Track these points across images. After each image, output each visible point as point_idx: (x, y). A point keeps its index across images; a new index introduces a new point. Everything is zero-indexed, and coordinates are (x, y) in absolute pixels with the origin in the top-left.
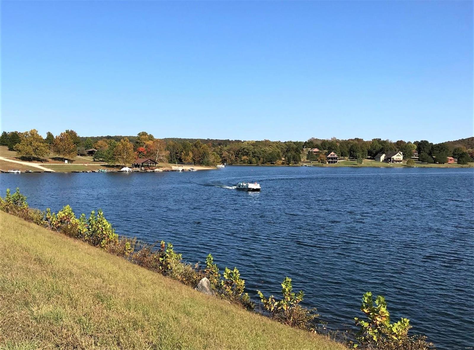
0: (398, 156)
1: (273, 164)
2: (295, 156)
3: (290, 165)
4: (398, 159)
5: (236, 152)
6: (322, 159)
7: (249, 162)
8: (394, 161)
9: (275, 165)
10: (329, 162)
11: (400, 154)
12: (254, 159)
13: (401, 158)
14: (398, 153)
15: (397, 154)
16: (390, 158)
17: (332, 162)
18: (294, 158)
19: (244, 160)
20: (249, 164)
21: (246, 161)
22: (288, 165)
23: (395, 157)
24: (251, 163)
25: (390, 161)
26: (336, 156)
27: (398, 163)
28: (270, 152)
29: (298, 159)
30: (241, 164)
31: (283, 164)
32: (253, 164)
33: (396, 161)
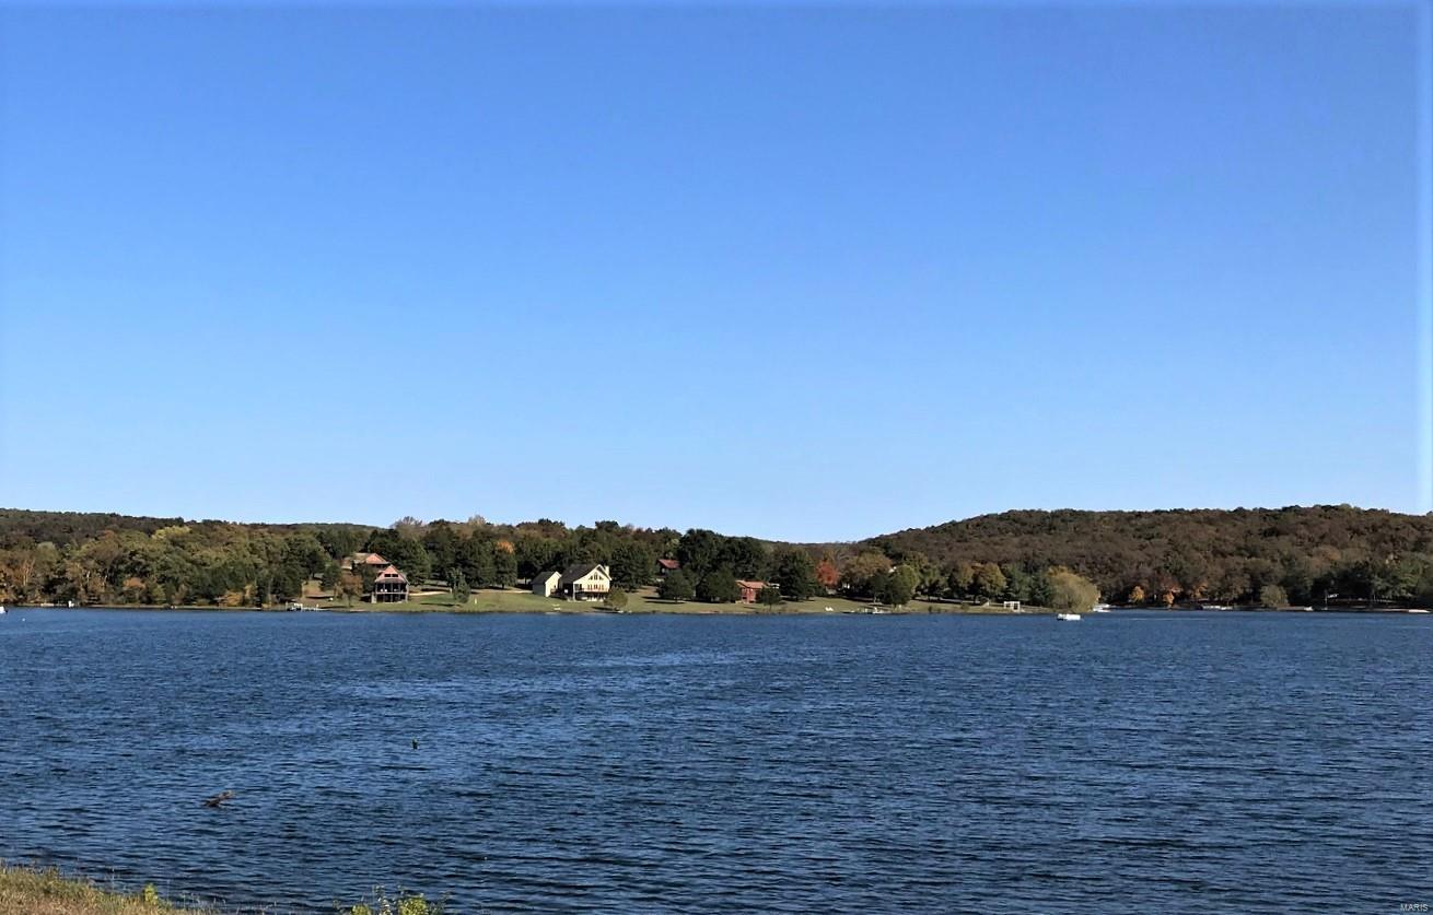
0: (596, 580)
1: (215, 603)
2: (279, 578)
3: (265, 606)
4: (596, 587)
5: (109, 562)
6: (349, 587)
7: (145, 599)
8: (581, 594)
9: (221, 606)
10: (380, 598)
11: (600, 574)
12: (159, 586)
13: (604, 583)
14: (595, 570)
15: (592, 573)
16: (570, 587)
17: (388, 598)
18: (276, 584)
19: (131, 592)
20: (144, 606)
21: (137, 595)
22: (257, 606)
23: (585, 582)
24: (150, 601)
25: (570, 594)
26: (402, 578)
27: (594, 600)
28: (218, 564)
29: (289, 588)
30: (118, 603)
31: (244, 602)
32: (155, 603)
33: (589, 595)
